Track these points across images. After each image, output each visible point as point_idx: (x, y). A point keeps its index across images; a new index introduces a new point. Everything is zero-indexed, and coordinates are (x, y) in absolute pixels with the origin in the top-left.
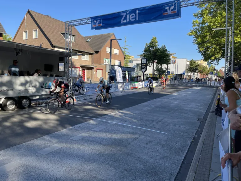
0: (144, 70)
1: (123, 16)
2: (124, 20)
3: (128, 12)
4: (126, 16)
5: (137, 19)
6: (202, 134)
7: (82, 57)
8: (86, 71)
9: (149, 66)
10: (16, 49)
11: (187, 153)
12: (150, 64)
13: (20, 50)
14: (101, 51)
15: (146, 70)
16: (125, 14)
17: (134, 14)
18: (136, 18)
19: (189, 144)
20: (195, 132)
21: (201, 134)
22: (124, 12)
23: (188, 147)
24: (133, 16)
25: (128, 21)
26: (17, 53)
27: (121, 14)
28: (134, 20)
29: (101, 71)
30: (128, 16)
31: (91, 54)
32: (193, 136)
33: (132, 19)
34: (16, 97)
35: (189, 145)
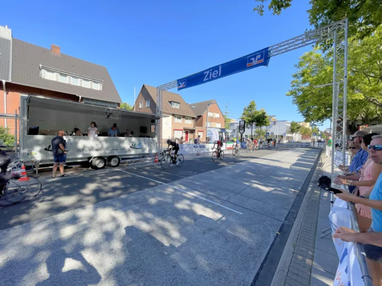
0: (242, 131)
1: (206, 74)
2: (207, 78)
3: (211, 70)
4: (209, 74)
5: (220, 75)
6: (296, 220)
7: (186, 120)
8: (189, 135)
9: (248, 128)
10: (106, 113)
11: (262, 264)
12: (249, 126)
13: (110, 114)
14: (204, 115)
15: (244, 131)
16: (208, 72)
17: (217, 71)
18: (218, 74)
19: (272, 239)
20: (285, 216)
21: (295, 218)
22: (207, 70)
23: (268, 249)
24: (216, 72)
25: (210, 78)
26: (108, 116)
27: (205, 73)
28: (217, 76)
29: (202, 133)
30: (211, 73)
31: (193, 118)
32: (282, 223)
33: (215, 75)
34: (105, 157)
35: (271, 242)
